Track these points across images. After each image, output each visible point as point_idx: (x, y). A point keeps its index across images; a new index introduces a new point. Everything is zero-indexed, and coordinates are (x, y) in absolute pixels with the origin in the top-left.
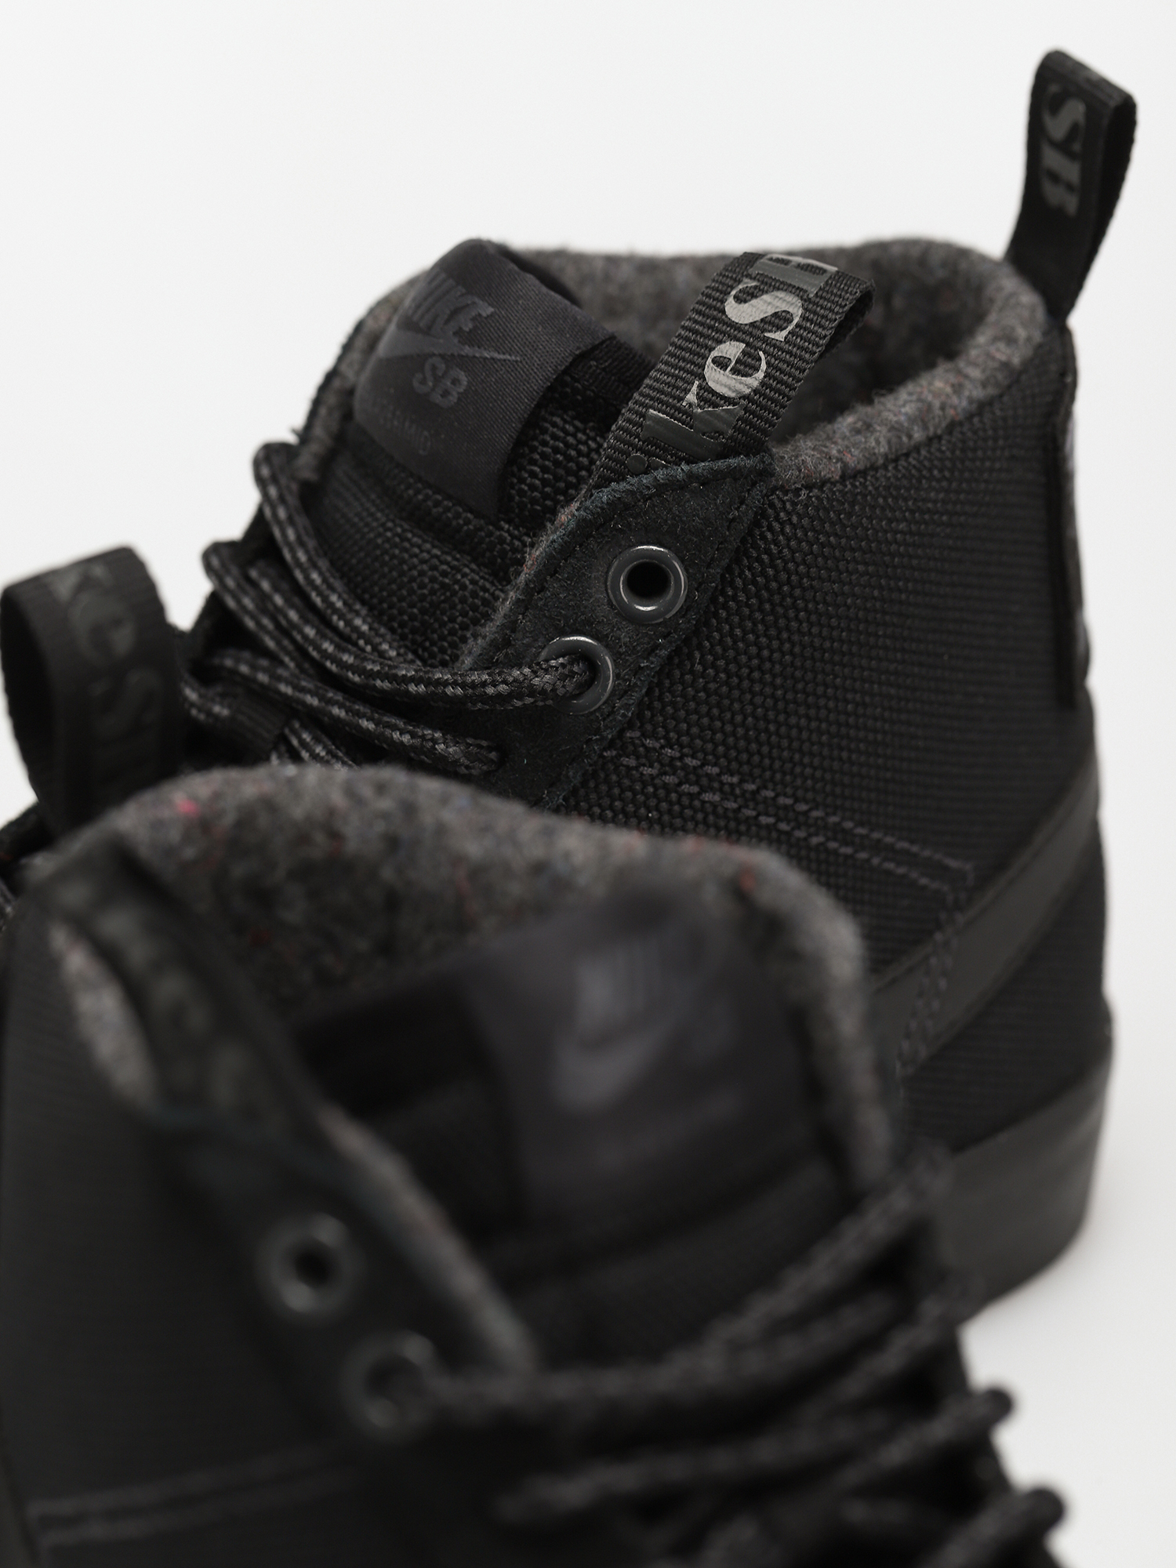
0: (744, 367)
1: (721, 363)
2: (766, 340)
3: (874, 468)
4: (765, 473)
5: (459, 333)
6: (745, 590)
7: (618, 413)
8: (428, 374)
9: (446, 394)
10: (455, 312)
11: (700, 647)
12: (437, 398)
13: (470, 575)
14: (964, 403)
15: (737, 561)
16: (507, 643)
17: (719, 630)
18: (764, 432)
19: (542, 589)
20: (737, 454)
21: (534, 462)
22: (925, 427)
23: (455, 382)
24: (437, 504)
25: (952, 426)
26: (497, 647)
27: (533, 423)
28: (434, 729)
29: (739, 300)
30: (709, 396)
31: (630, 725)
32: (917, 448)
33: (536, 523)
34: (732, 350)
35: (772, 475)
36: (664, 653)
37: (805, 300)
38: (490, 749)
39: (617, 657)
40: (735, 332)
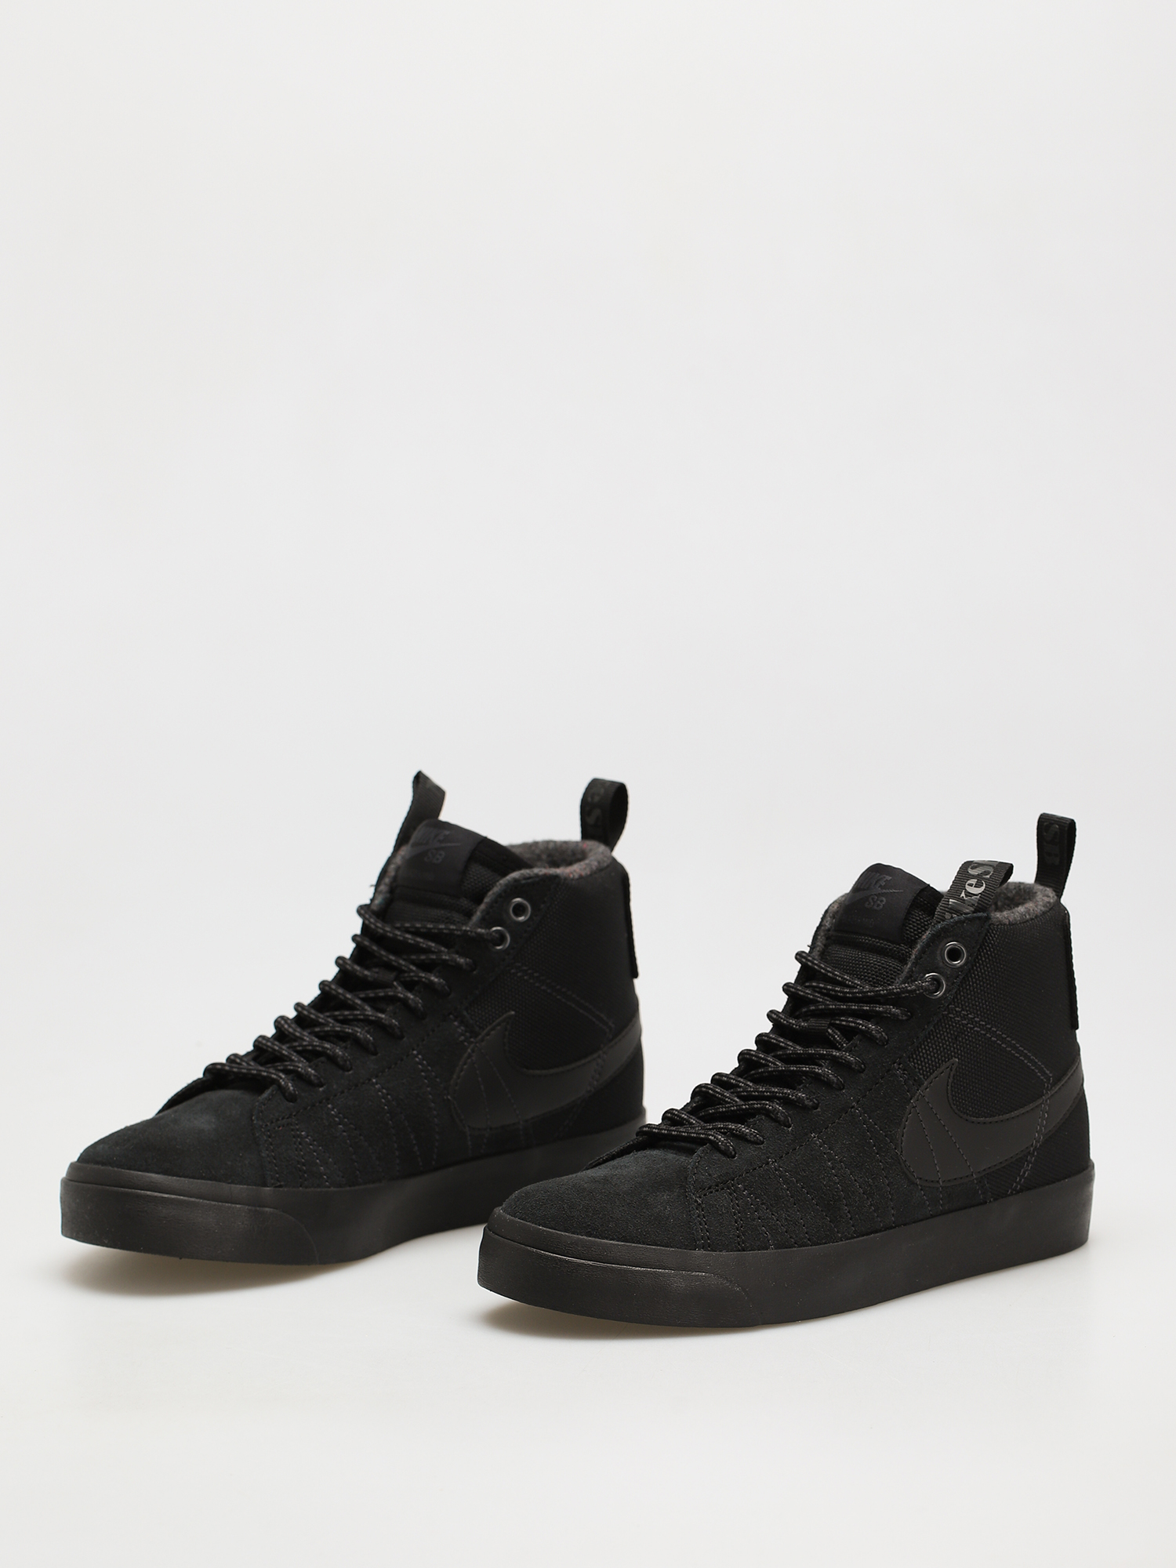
0: (978, 885)
1: (971, 885)
2: (985, 879)
3: (1016, 924)
4: (988, 918)
5: (880, 886)
6: (984, 957)
7: (936, 909)
8: (871, 901)
9: (878, 905)
10: (878, 880)
11: (971, 976)
12: (875, 907)
13: (893, 963)
14: (1039, 911)
15: (981, 947)
16: (911, 976)
17: (977, 971)
18: (987, 904)
19: (921, 958)
20: (980, 912)
21: (910, 924)
22: (1029, 915)
23: (882, 901)
24: (877, 943)
25: (1036, 917)
26: (907, 978)
27: (909, 913)
28: (890, 1005)
29: (972, 868)
30: (968, 894)
31: (950, 1004)
32: (1027, 921)
33: (912, 944)
34: (973, 881)
35: (990, 919)
36: (961, 977)
37: (994, 867)
38: (908, 1011)
39: (947, 980)
40: (973, 877)
